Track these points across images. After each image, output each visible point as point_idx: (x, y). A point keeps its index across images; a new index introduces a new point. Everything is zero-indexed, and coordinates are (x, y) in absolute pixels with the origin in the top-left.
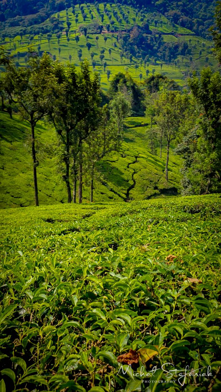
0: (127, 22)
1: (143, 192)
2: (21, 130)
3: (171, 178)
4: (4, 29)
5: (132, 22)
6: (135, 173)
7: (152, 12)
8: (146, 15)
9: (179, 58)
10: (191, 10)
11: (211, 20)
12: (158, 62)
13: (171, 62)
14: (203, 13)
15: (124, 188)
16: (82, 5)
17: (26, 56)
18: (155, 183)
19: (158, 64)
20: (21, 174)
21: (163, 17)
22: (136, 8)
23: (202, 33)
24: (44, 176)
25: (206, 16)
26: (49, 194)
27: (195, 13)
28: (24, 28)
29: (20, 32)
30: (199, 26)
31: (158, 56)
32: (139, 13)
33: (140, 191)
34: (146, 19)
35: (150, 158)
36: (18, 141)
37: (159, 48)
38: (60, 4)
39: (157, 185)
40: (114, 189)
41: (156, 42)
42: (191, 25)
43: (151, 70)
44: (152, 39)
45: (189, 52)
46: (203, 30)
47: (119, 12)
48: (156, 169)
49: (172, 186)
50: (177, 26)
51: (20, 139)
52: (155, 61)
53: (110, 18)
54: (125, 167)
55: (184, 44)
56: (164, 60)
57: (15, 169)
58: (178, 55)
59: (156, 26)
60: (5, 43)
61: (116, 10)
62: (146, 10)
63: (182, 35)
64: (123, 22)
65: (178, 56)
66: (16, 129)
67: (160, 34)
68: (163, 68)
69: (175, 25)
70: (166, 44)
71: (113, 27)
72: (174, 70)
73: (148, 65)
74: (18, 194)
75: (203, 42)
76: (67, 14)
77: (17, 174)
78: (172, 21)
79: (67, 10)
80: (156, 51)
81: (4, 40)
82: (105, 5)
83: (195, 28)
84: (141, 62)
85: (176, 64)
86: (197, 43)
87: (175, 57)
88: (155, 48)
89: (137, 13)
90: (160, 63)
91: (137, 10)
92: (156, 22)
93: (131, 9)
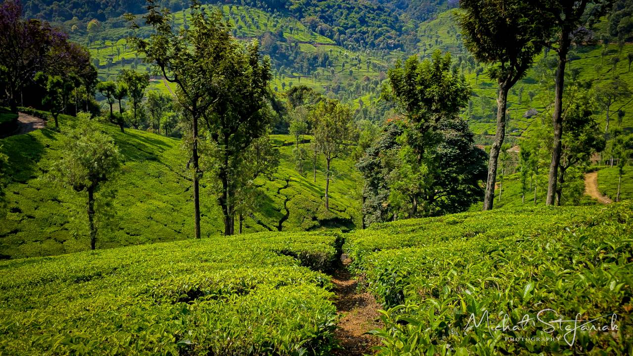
0: (258, 27)
1: (299, 224)
2: (136, 147)
3: (331, 206)
4: (104, 30)
5: (263, 28)
6: (287, 200)
7: (287, 17)
8: (280, 21)
9: (320, 70)
10: (330, 17)
11: (353, 29)
12: (295, 74)
13: (310, 74)
14: (344, 21)
15: (275, 220)
16: (203, 6)
17: (133, 63)
18: (314, 213)
19: (295, 77)
20: (139, 204)
21: (299, 24)
22: (267, 12)
23: (345, 43)
24: (169, 205)
25: (348, 24)
26: (178, 229)
27: (335, 20)
28: (129, 30)
29: (124, 35)
30: (340, 34)
31: (294, 68)
32: (271, 18)
33: (295, 222)
34: (280, 25)
35: (304, 182)
36: (133, 161)
37: (295, 58)
38: (175, 4)
39: (316, 215)
40: (263, 221)
41: (292, 51)
42: (331, 33)
43: (287, 83)
44: (287, 49)
45: (330, 64)
46: (344, 40)
47: (247, 16)
48: (312, 195)
49: (334, 216)
50: (316, 34)
51: (136, 158)
52: (292, 73)
53: (237, 21)
54: (275, 193)
55: (324, 55)
56: (302, 72)
57: (130, 197)
58: (318, 66)
59: (291, 33)
60: (106, 47)
61: (244, 13)
62: (279, 15)
63: (321, 44)
64: (253, 27)
65: (318, 68)
66: (130, 146)
67: (297, 43)
68: (301, 82)
69: (314, 33)
70: (303, 54)
71: (241, 32)
72: (314, 84)
73: (284, 78)
74: (136, 230)
75: (345, 52)
76: (184, 15)
77: (134, 203)
78: (309, 28)
79: (184, 11)
80: (293, 62)
81: (104, 43)
82: (231, 8)
83: (336, 37)
84: (276, 74)
85: (316, 77)
86: (339, 54)
87: (314, 69)
88: (291, 58)
89: (269, 18)
90: (297, 75)
91: (268, 14)
92: (291, 29)
93: (261, 13)
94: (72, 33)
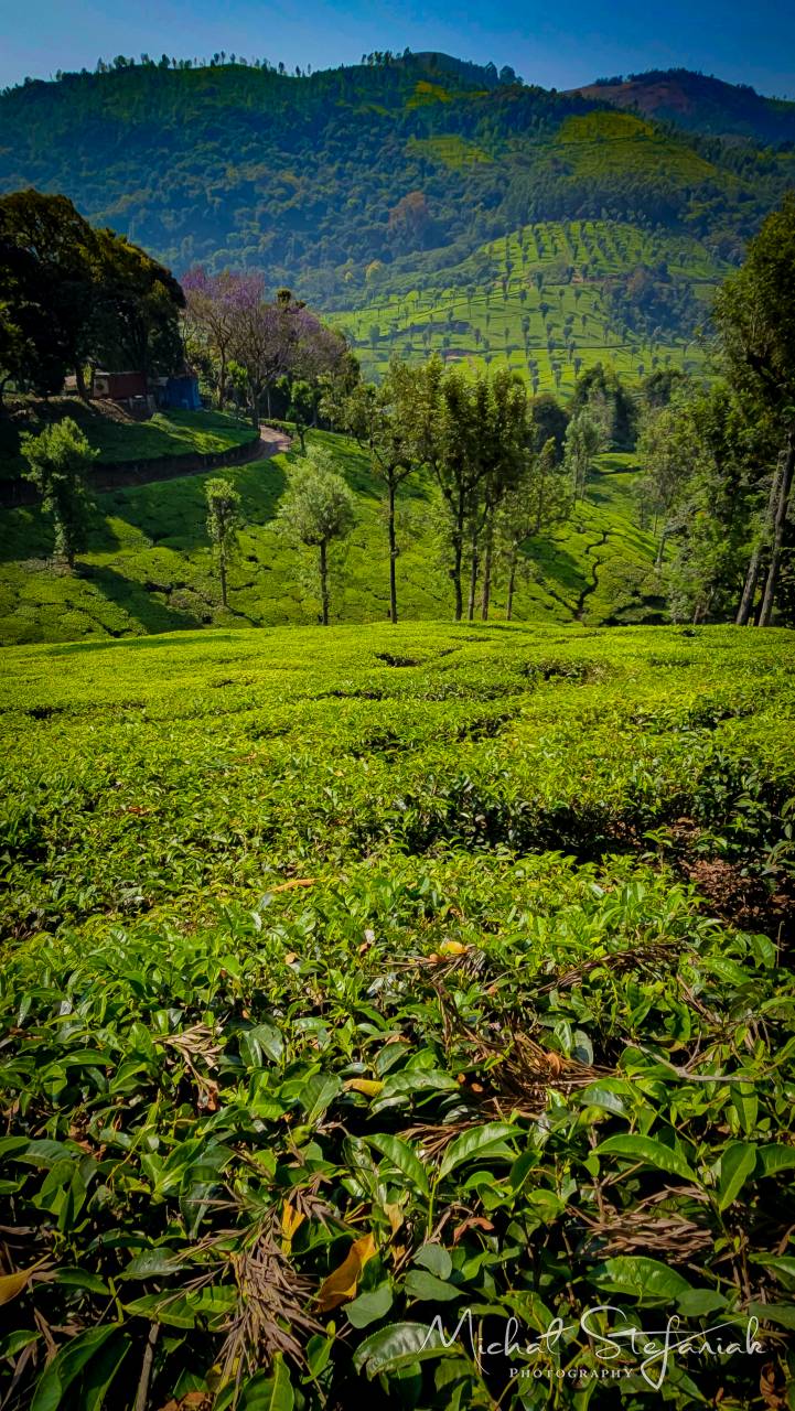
0: (625, 258)
4: (390, 278)
5: (634, 258)
6: (598, 563)
7: (677, 236)
8: (664, 244)
12: (679, 340)
13: (705, 341)
15: (576, 591)
16: (538, 226)
17: (426, 331)
18: (636, 585)
19: (678, 345)
21: (698, 246)
22: (644, 229)
28: (425, 276)
29: (417, 284)
31: (680, 329)
32: (651, 240)
33: (605, 597)
34: (664, 253)
35: (633, 537)
37: (683, 312)
38: (495, 226)
39: (639, 589)
41: (680, 299)
43: (662, 357)
44: (671, 295)
47: (609, 239)
48: (639, 557)
50: (726, 264)
52: (674, 338)
53: (591, 250)
54: (582, 552)
56: (692, 337)
59: (682, 266)
60: (391, 305)
61: (604, 234)
62: (664, 233)
64: (617, 258)
67: (690, 283)
68: (687, 354)
69: (723, 262)
70: (698, 304)
71: (596, 269)
73: (658, 348)
76: (508, 245)
78: (716, 254)
79: (508, 237)
80: (678, 318)
81: (387, 300)
82: (583, 226)
84: (645, 340)
88: (675, 311)
89: (645, 240)
90: (683, 342)
91: (645, 233)
92: (683, 259)
93: (633, 231)
94: (346, 286)
